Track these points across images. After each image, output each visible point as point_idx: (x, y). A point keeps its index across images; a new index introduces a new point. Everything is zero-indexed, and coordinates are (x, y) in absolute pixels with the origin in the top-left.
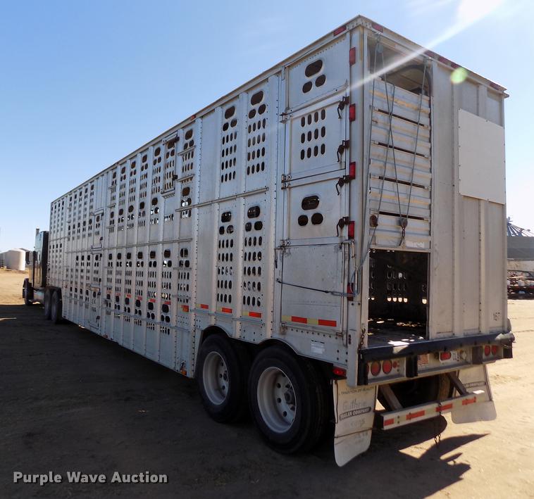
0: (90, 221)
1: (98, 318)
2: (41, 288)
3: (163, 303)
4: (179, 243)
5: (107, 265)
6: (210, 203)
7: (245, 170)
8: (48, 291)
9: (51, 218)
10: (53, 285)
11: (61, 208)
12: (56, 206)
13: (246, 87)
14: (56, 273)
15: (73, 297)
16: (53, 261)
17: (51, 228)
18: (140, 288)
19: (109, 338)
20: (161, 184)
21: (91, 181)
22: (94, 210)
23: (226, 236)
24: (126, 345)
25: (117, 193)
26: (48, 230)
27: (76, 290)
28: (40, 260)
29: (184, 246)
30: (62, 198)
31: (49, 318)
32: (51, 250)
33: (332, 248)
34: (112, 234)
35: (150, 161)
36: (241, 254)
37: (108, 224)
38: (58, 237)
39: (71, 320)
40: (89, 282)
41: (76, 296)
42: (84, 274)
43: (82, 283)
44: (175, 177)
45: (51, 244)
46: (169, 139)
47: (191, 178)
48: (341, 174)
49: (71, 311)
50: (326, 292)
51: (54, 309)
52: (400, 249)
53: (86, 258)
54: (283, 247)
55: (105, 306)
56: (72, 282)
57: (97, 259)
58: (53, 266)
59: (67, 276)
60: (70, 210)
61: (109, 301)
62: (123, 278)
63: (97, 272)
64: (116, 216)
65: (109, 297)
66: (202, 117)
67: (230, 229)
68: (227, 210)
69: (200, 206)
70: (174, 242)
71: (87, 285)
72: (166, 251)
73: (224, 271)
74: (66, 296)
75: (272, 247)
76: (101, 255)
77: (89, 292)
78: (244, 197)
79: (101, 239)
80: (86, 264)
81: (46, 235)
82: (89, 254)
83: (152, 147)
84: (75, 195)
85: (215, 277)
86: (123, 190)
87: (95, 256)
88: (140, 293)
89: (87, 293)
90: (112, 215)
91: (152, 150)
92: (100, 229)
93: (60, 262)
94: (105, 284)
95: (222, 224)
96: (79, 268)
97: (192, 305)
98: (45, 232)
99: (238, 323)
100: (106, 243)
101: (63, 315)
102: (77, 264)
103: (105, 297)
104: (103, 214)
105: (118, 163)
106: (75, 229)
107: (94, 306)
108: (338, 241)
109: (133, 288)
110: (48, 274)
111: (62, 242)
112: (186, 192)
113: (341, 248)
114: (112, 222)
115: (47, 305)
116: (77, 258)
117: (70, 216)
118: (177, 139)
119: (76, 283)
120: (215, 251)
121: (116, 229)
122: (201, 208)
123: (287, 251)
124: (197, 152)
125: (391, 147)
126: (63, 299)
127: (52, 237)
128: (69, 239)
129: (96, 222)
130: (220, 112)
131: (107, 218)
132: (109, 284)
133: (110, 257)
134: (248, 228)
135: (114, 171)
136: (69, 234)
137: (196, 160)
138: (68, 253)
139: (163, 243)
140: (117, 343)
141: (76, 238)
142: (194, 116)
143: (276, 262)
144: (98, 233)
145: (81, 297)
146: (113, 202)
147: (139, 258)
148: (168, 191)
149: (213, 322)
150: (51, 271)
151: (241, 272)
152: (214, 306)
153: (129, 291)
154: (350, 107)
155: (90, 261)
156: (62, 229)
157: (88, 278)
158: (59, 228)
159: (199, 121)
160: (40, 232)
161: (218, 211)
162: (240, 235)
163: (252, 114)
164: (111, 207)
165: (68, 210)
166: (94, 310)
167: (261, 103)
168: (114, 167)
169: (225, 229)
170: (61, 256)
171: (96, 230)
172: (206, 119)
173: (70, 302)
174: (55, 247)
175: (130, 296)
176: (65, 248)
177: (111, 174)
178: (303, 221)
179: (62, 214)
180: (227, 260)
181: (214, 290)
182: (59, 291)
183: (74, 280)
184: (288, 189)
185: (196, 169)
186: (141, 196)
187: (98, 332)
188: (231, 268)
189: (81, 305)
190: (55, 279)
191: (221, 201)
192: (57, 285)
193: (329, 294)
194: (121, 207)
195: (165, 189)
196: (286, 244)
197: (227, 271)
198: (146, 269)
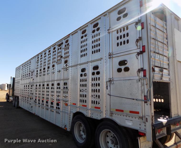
0: (29, 74)
1: (32, 107)
2: (12, 96)
3: (57, 102)
4: (63, 80)
5: (35, 88)
6: (76, 65)
7: (91, 52)
8: (14, 97)
9: (16, 73)
10: (16, 95)
11: (19, 70)
12: (18, 69)
13: (91, 22)
14: (17, 91)
15: (23, 99)
16: (16, 87)
17: (16, 76)
18: (48, 97)
19: (36, 114)
20: (56, 60)
21: (30, 60)
22: (30, 70)
23: (83, 77)
24: (42, 117)
25: (39, 64)
26: (14, 77)
27: (24, 97)
28: (12, 87)
29: (65, 81)
30: (20, 66)
31: (15, 106)
32: (16, 84)
33: (135, 81)
34: (37, 78)
35: (51, 52)
36: (90, 84)
37: (36, 75)
38: (18, 79)
39: (22, 107)
40: (29, 94)
41: (24, 99)
42: (27, 92)
43: (26, 95)
44: (62, 57)
45: (16, 81)
46: (59, 44)
47: (68, 57)
48: (138, 51)
49: (22, 104)
50: (133, 99)
51: (16, 103)
52: (161, 81)
53: (27, 86)
54: (110, 81)
55: (34, 103)
56: (22, 94)
57: (31, 86)
58: (16, 89)
59: (21, 92)
60: (22, 70)
61: (36, 101)
62: (41, 93)
63: (31, 91)
64: (39, 72)
65: (36, 100)
66: (72, 35)
67: (85, 75)
68: (84, 68)
69: (72, 67)
70: (61, 80)
71: (28, 95)
72: (58, 83)
73: (83, 91)
74: (20, 99)
75: (105, 81)
76: (33, 85)
77: (29, 98)
78: (91, 62)
79: (33, 79)
80: (27, 88)
81: (14, 79)
82: (29, 85)
83: (52, 47)
84: (24, 65)
85: (79, 93)
86: (41, 63)
87: (31, 85)
88: (48, 98)
89: (28, 98)
90: (37, 71)
91: (52, 48)
92: (33, 76)
93: (19, 87)
94: (35, 95)
95: (82, 73)
96: (25, 89)
97: (69, 103)
98: (13, 78)
99: (90, 111)
100: (35, 81)
101: (19, 105)
102: (24, 88)
103: (34, 99)
104: (34, 71)
105: (39, 53)
106: (24, 76)
107: (30, 103)
108: (138, 78)
109: (45, 96)
110: (14, 91)
111: (19, 81)
112: (66, 62)
113: (140, 81)
114: (37, 74)
115: (14, 102)
116: (25, 86)
117: (22, 72)
118: (62, 43)
119: (24, 95)
120: (79, 83)
121: (39, 76)
122: (72, 68)
123: (112, 82)
124: (70, 47)
125: (157, 40)
126: (19, 100)
127: (16, 79)
128: (22, 80)
129: (31, 74)
130: (80, 32)
131: (36, 72)
132: (36, 95)
133: (36, 86)
134: (93, 74)
135: (38, 56)
136: (22, 78)
137: (70, 50)
138: (21, 84)
139: (57, 80)
140: (39, 116)
141: (24, 79)
142: (69, 35)
143: (107, 87)
144: (32, 78)
145: (26, 100)
146: (37, 67)
147: (47, 86)
148: (59, 62)
149: (78, 110)
150: (15, 90)
151: (90, 91)
152: (79, 104)
153: (44, 98)
154: (141, 23)
155: (29, 87)
156: (19, 77)
157: (28, 93)
158: (18, 76)
159: (71, 36)
160: (12, 77)
161: (80, 68)
162: (90, 76)
163: (94, 31)
164: (37, 69)
165: (21, 70)
166: (30, 104)
167: (98, 27)
168: (38, 55)
169: (83, 75)
170: (19, 86)
171: (31, 76)
172: (74, 36)
173: (22, 101)
174: (17, 82)
175: (44, 99)
176: (20, 83)
177: (37, 57)
178: (119, 70)
179: (20, 71)
180: (84, 86)
181: (79, 98)
182: (18, 97)
183: (23, 93)
184: (112, 58)
185: (70, 53)
186: (48, 64)
187: (32, 112)
188: (86, 89)
189: (26, 102)
190: (17, 93)
191: (80, 64)
192: (17, 95)
193: (135, 100)
194: (40, 68)
195: (58, 61)
196: (111, 80)
197: (84, 91)
198: (50, 90)
